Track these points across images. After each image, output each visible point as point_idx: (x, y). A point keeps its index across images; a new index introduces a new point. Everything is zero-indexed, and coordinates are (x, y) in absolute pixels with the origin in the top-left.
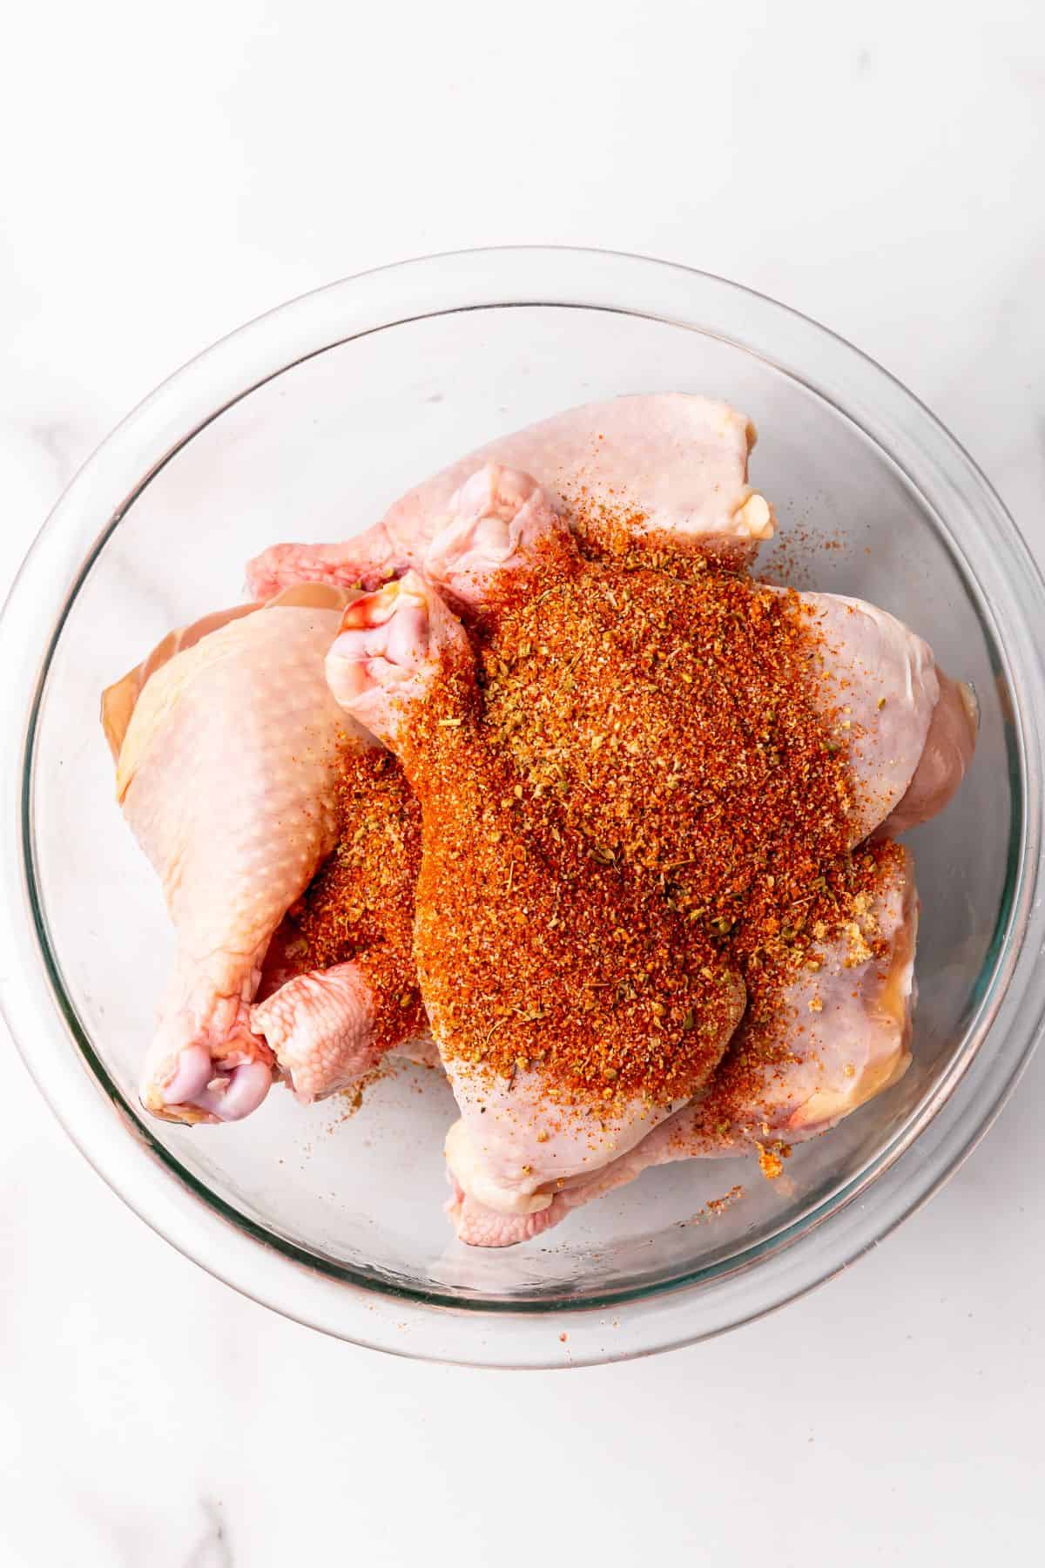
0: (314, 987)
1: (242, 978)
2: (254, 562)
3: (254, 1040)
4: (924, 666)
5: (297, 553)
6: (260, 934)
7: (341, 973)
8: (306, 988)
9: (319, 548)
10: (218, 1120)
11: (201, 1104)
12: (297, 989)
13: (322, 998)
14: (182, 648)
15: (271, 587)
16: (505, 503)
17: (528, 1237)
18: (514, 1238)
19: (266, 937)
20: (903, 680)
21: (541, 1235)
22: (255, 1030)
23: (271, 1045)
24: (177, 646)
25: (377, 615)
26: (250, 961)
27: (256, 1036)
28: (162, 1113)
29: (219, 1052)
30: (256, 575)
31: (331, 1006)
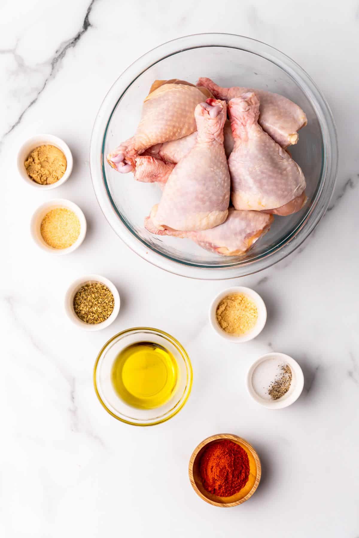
0: (152, 160)
1: (141, 149)
2: (201, 78)
3: (134, 161)
4: (302, 189)
5: (210, 82)
6: (149, 144)
7: (159, 162)
8: (150, 159)
9: (215, 85)
10: (117, 170)
11: (116, 164)
12: (148, 158)
13: (152, 163)
14: (175, 83)
15: (200, 84)
16: (251, 102)
17: (156, 234)
18: (153, 232)
19: (150, 145)
20: (296, 188)
21: (158, 235)
22: (136, 160)
23: (136, 164)
24: (175, 82)
25: (213, 104)
26: (144, 147)
27: (135, 161)
28: (108, 161)
29: (126, 158)
30: (200, 80)
31: (152, 165)
